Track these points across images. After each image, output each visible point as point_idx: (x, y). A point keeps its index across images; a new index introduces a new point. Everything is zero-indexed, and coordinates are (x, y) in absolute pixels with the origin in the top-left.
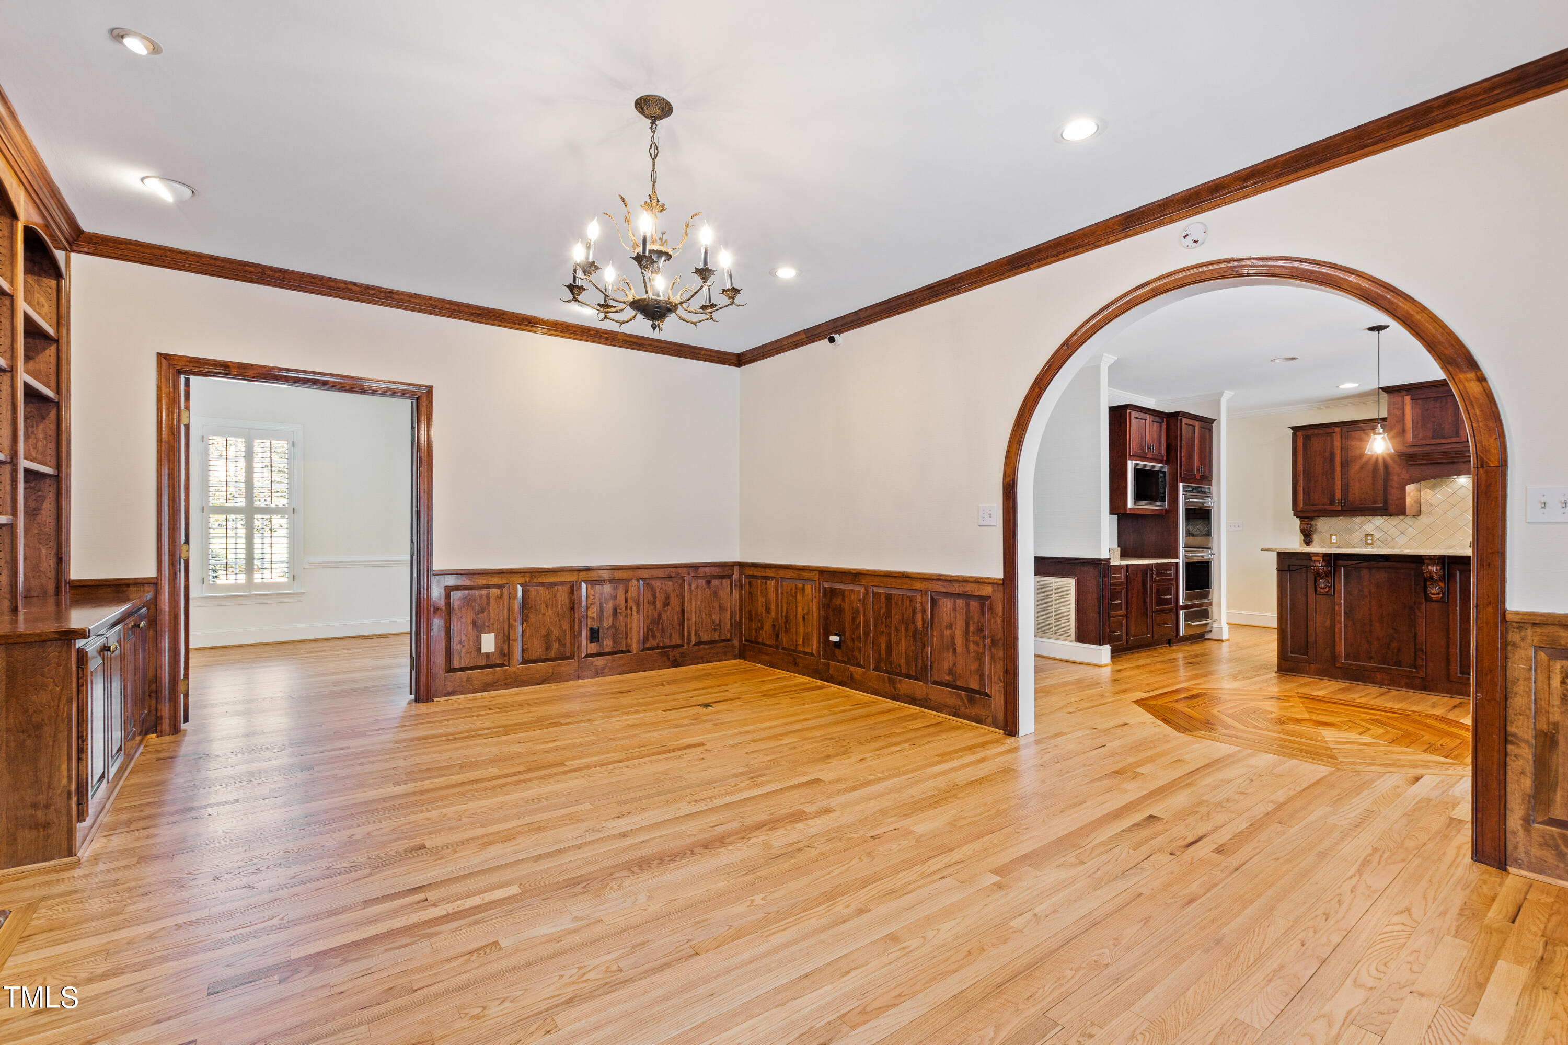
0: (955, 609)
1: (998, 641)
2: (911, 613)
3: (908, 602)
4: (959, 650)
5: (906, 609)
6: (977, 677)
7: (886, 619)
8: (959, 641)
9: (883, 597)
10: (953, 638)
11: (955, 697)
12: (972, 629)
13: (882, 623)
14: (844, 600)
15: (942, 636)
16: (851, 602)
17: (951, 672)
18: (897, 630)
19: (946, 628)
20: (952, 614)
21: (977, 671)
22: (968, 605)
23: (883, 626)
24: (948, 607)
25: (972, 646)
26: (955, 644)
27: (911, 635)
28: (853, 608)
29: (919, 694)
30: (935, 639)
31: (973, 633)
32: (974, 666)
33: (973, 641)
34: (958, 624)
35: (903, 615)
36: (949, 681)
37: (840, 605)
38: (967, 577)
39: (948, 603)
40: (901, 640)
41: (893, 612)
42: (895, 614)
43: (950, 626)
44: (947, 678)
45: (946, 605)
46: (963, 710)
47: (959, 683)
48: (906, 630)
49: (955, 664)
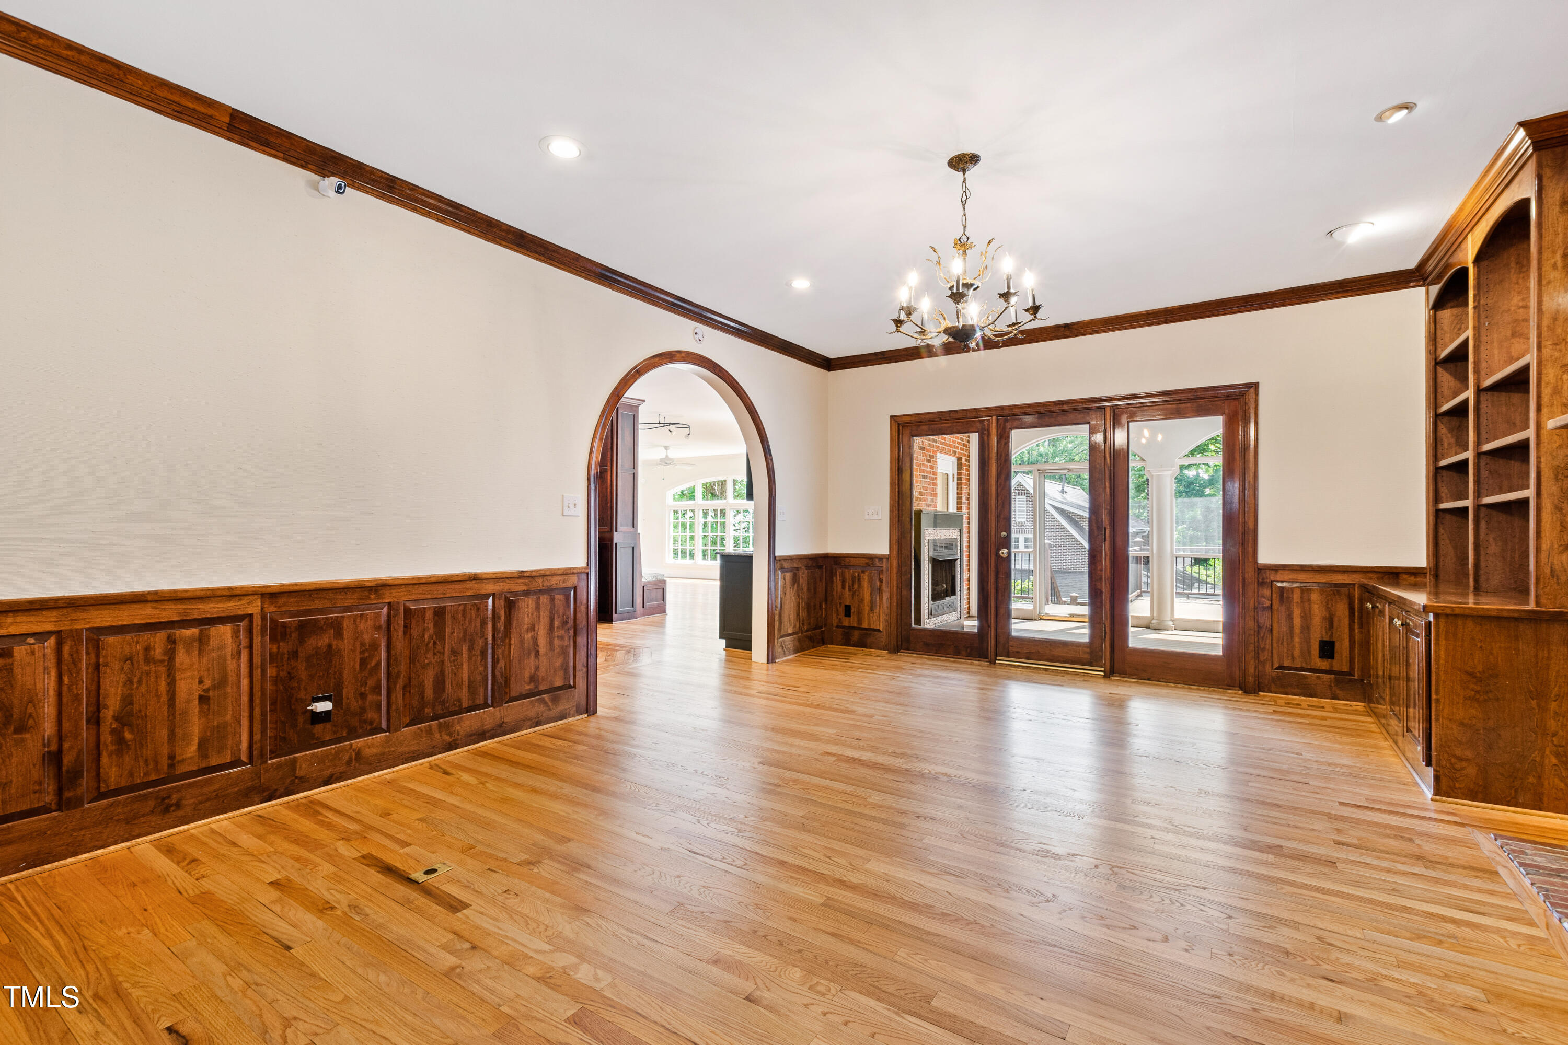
0: (538, 607)
1: (582, 628)
2: (478, 625)
3: (474, 612)
4: (542, 650)
5: (470, 622)
6: (561, 673)
7: (435, 643)
8: (542, 641)
9: (429, 615)
10: (535, 640)
11: (537, 704)
12: (556, 624)
13: (427, 651)
14: (339, 634)
15: (522, 642)
16: (357, 635)
17: (533, 679)
18: (454, 652)
19: (528, 630)
20: (535, 614)
21: (562, 665)
22: (552, 599)
23: (430, 655)
24: (530, 606)
25: (556, 642)
26: (538, 646)
27: (478, 652)
28: (362, 644)
29: (489, 724)
30: (512, 647)
31: (557, 628)
32: (558, 663)
33: (558, 637)
34: (542, 623)
35: (465, 631)
36: (530, 690)
37: (330, 646)
38: (555, 569)
39: (530, 602)
40: (462, 664)
41: (448, 630)
42: (452, 633)
43: (532, 628)
44: (527, 687)
45: (526, 607)
46: (547, 714)
47: (542, 688)
48: (471, 649)
49: (537, 668)
